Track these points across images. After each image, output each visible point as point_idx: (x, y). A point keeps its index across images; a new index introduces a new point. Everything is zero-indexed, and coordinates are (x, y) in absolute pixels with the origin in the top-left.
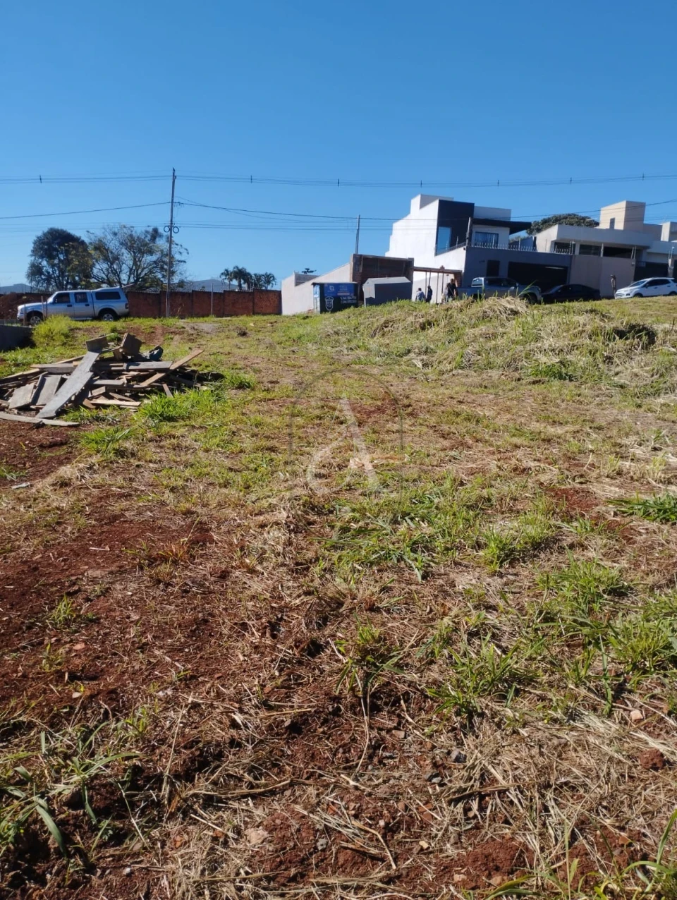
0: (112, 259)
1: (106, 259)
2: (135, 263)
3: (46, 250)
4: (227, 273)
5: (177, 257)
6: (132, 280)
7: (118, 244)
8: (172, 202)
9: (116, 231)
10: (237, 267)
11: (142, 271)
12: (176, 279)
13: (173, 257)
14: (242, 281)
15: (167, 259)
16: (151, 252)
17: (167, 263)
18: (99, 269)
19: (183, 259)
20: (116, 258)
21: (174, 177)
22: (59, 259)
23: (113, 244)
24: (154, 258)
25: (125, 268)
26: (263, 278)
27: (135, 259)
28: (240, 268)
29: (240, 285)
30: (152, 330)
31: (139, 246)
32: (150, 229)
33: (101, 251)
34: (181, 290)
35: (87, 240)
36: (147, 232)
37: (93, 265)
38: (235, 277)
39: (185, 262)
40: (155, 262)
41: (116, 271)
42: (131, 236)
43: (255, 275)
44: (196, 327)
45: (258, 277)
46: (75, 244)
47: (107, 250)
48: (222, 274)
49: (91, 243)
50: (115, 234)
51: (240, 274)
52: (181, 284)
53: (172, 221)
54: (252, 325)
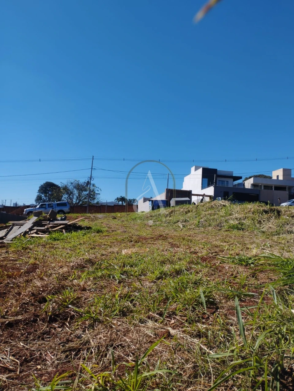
0: (70, 193)
1: (68, 193)
2: (79, 195)
3: (44, 190)
4: (118, 199)
5: (97, 192)
6: (77, 202)
7: (73, 187)
8: (92, 168)
9: (72, 182)
10: (121, 196)
11: (82, 198)
12: (95, 201)
13: (95, 192)
14: (124, 202)
15: (92, 193)
16: (86, 190)
17: (92, 195)
18: (65, 198)
19: (99, 193)
20: (72, 193)
21: (93, 159)
22: (49, 194)
23: (71, 187)
24: (87, 192)
25: (75, 197)
26: (132, 201)
27: (79, 193)
28: (123, 196)
29: (122, 204)
30: (77, 217)
31: (80, 188)
32: (86, 181)
33: (66, 191)
34: (97, 205)
35: (60, 185)
36: (85, 182)
37: (62, 196)
38: (121, 201)
39: (99, 194)
40: (87, 194)
41: (71, 198)
42: (78, 184)
43: (129, 200)
44: (95, 216)
45: (130, 201)
46: (55, 187)
47: (68, 190)
48: (116, 199)
49: (62, 187)
50: (72, 183)
51: (123, 199)
52: (98, 203)
53: (91, 176)
54: (119, 215)
